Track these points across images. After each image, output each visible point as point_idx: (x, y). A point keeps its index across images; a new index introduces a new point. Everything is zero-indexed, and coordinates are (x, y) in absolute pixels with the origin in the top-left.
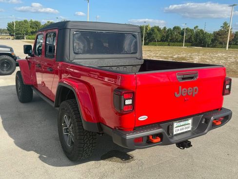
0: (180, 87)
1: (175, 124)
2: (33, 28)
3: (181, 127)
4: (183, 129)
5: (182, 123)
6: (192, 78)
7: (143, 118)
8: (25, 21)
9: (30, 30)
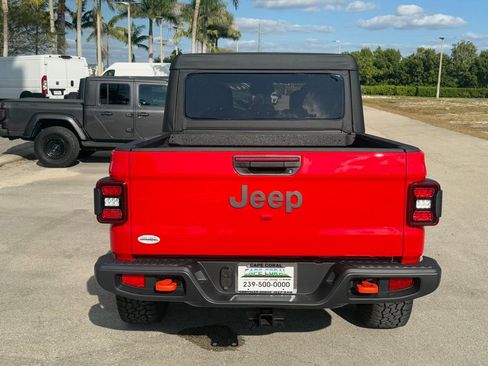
0: (245, 188)
1: (242, 269)
2: (379, 68)
3: (262, 280)
4: (267, 284)
5: (264, 271)
6: (283, 170)
7: (148, 240)
8: (365, 52)
9: (372, 71)
